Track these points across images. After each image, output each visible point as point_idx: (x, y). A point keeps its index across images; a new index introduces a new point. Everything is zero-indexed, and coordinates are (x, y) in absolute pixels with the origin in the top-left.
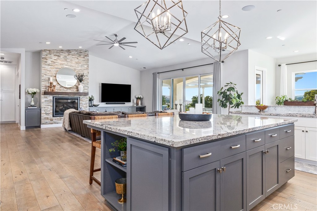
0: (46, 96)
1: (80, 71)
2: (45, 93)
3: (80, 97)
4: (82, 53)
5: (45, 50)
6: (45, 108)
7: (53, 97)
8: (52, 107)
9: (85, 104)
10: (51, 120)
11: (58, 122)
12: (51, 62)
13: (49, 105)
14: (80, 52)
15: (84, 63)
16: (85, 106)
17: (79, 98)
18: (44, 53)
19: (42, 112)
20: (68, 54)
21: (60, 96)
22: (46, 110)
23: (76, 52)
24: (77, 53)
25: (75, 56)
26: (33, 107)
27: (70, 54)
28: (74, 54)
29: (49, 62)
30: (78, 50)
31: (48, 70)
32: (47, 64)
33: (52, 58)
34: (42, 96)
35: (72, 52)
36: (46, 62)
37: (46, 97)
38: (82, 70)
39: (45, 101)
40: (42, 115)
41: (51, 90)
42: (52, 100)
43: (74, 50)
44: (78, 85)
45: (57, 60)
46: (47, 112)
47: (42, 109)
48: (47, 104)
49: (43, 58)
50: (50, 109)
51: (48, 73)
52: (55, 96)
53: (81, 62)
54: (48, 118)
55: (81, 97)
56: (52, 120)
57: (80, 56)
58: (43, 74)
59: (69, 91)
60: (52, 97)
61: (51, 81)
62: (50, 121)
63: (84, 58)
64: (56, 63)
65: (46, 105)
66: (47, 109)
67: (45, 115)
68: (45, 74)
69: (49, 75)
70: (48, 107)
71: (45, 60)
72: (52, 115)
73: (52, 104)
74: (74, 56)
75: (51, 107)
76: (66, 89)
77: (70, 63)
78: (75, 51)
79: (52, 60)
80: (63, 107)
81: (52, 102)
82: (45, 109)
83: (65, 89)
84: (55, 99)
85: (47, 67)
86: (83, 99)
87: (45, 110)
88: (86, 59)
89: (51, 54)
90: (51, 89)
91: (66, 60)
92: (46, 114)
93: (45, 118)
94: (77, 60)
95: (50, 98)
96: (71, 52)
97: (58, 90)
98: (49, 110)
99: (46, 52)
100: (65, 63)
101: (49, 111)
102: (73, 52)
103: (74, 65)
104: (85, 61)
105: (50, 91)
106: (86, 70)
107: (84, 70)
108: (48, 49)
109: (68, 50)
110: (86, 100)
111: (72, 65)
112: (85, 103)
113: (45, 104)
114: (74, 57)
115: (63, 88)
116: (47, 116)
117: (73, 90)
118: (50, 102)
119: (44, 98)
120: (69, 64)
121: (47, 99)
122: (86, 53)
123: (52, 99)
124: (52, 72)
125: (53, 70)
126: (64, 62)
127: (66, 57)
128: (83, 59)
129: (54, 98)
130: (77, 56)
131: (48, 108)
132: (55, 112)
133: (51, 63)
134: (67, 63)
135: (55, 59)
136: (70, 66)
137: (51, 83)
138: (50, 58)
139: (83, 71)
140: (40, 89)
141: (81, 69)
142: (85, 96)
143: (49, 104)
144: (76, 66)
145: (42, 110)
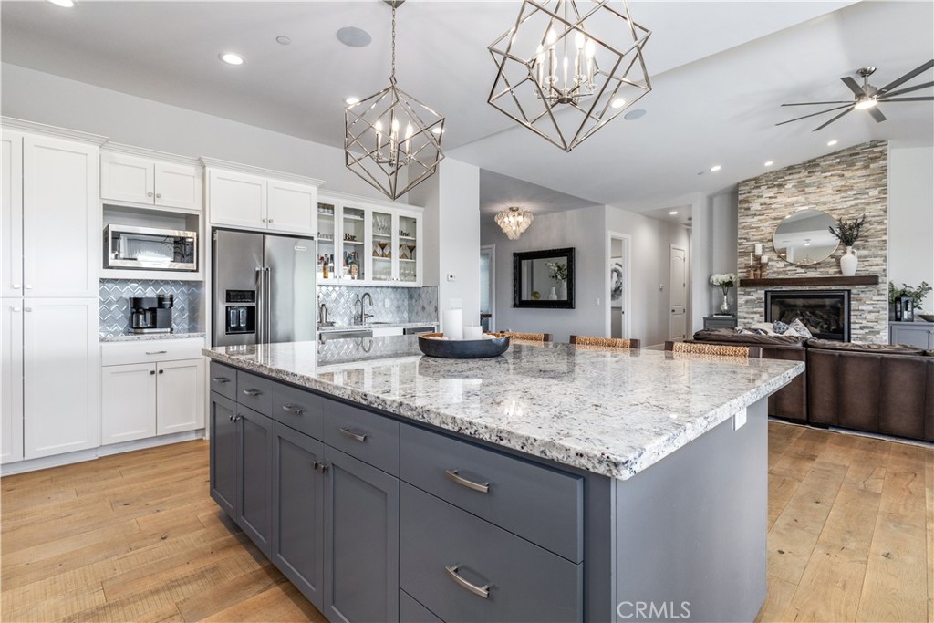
0: (748, 290)
1: (851, 212)
2: (745, 283)
3: (849, 291)
4: (858, 154)
5: (744, 181)
6: (745, 318)
7: (766, 292)
8: (763, 318)
9: (870, 312)
12: (761, 205)
13: (756, 313)
14: (851, 155)
15: (868, 184)
16: (871, 317)
17: (846, 294)
18: (743, 190)
20: (809, 173)
21: (784, 289)
22: (748, 323)
23: (838, 157)
24: (838, 160)
25: (833, 170)
26: (724, 314)
27: (815, 172)
28: (831, 166)
29: (755, 206)
30: (842, 151)
31: (753, 228)
32: (749, 212)
33: (762, 197)
34: (740, 291)
35: (822, 164)
36: (748, 209)
37: (749, 292)
38: (860, 206)
39: (747, 302)
41: (755, 274)
42: (764, 300)
43: (829, 155)
44: (840, 254)
45: (776, 197)
47: (738, 320)
48: (752, 310)
49: (741, 201)
50: (758, 322)
51: (754, 233)
52: (770, 289)
53: (856, 183)
55: (854, 291)
57: (853, 165)
58: (741, 239)
59: (812, 274)
60: (764, 292)
61: (759, 251)
63: (866, 167)
64: (772, 207)
65: (747, 313)
66: (750, 321)
68: (745, 239)
69: (755, 238)
70: (752, 316)
71: (746, 206)
73: (763, 310)
74: (829, 171)
75: (761, 316)
76: (803, 271)
77: (815, 195)
78: (833, 157)
79: (762, 200)
81: (763, 305)
82: (746, 321)
83: (799, 270)
84: (772, 296)
85: (749, 220)
86: (862, 295)
87: (745, 324)
88: (873, 169)
89: (759, 187)
90: (758, 272)
91: (804, 190)
94: (839, 183)
95: (759, 294)
96: (818, 165)
97: (778, 273)
99: (747, 185)
100: (802, 198)
102: (824, 161)
103: (830, 198)
104: (872, 178)
106: (875, 203)
107: (869, 204)
108: (752, 177)
109: (810, 161)
110: (875, 298)
111: (822, 199)
112: (870, 308)
113: (746, 310)
114: (829, 174)
115: (794, 268)
117: (827, 270)
118: (758, 305)
119: (744, 294)
120: (813, 198)
121: (750, 298)
122: (875, 149)
123: (763, 296)
124: (762, 230)
125: (767, 224)
126: (795, 199)
127: (804, 181)
128: (864, 172)
129: (769, 294)
130: (838, 170)
131: (753, 318)
133: (759, 208)
134: (806, 198)
135: (772, 195)
136: (815, 204)
137: (758, 259)
138: (758, 197)
139: (864, 209)
141: (857, 205)
142: (871, 288)
143: (755, 310)
144: (838, 201)
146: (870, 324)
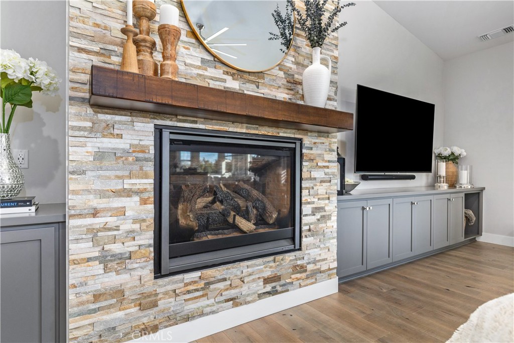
6: (95, 213)
7: (159, 130)
8: (151, 207)
9: (322, 181)
10: (142, 307)
11: (192, 307)
13: (128, 193)
16: (323, 190)
17: (297, 145)
19: (76, 249)
22: (106, 229)
34: (75, 118)
37: (109, 126)
39: (100, 156)
40: (73, 275)
41: (140, 62)
42: (152, 151)
44: (294, 67)
46: (116, 248)
47: (71, 223)
48: (117, 185)
50: (135, 221)
52: (167, 122)
54: (119, 294)
55: (305, 142)
56: (155, 305)
60: (152, 125)
62: (134, 310)
65: (102, 194)
66: (112, 221)
67: (98, 268)
70: (117, 203)
72: (151, 265)
73: (148, 183)
75: (144, 202)
80: (213, 202)
81: (150, 168)
82: (98, 221)
84: (172, 141)
86: (314, 151)
87: (93, 232)
90: (146, 57)
92: (105, 260)
93: (97, 297)
95: (138, 134)
98: (127, 226)
101: (131, 235)
105: (134, 69)
110: (328, 157)
112: (322, 174)
113: (98, 185)
116: (113, 280)
118: (136, 168)
119: (91, 130)
121: (108, 143)
123: (149, 141)
129: (166, 136)
131: (121, 212)
132: (172, 240)
140: (58, 64)
142: (323, 138)
143: (128, 184)
145: (70, 236)
146: (322, 203)
